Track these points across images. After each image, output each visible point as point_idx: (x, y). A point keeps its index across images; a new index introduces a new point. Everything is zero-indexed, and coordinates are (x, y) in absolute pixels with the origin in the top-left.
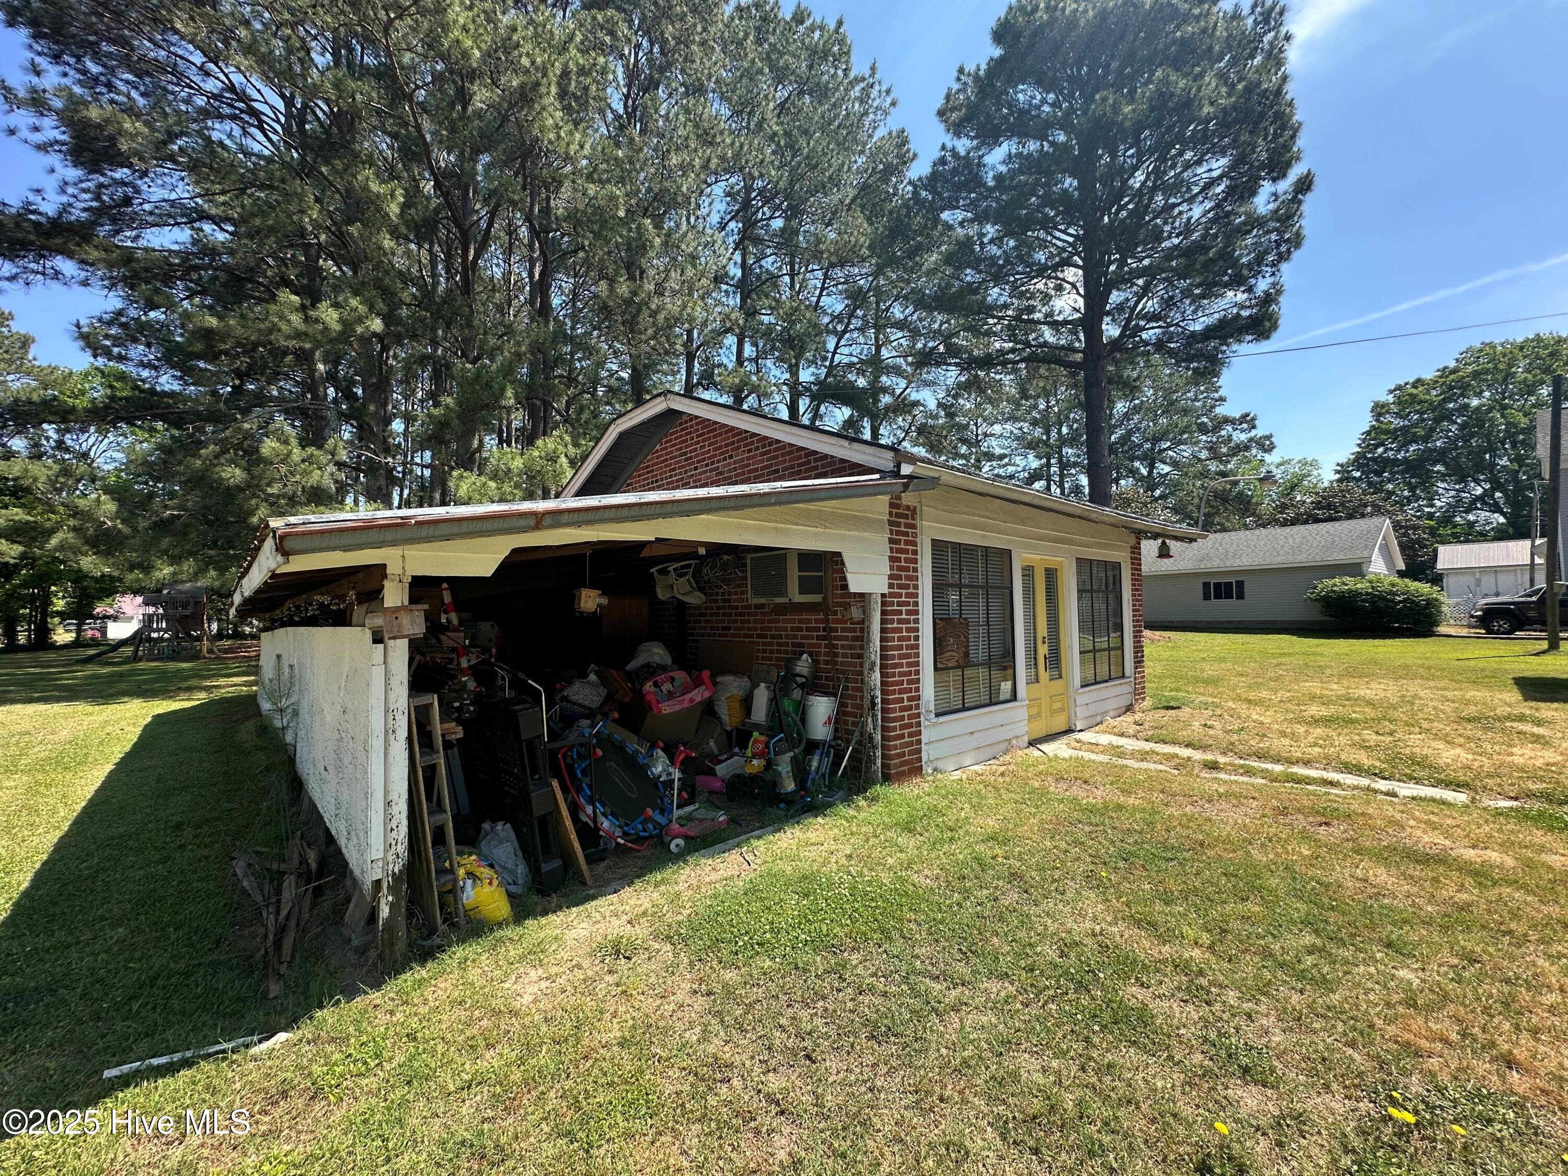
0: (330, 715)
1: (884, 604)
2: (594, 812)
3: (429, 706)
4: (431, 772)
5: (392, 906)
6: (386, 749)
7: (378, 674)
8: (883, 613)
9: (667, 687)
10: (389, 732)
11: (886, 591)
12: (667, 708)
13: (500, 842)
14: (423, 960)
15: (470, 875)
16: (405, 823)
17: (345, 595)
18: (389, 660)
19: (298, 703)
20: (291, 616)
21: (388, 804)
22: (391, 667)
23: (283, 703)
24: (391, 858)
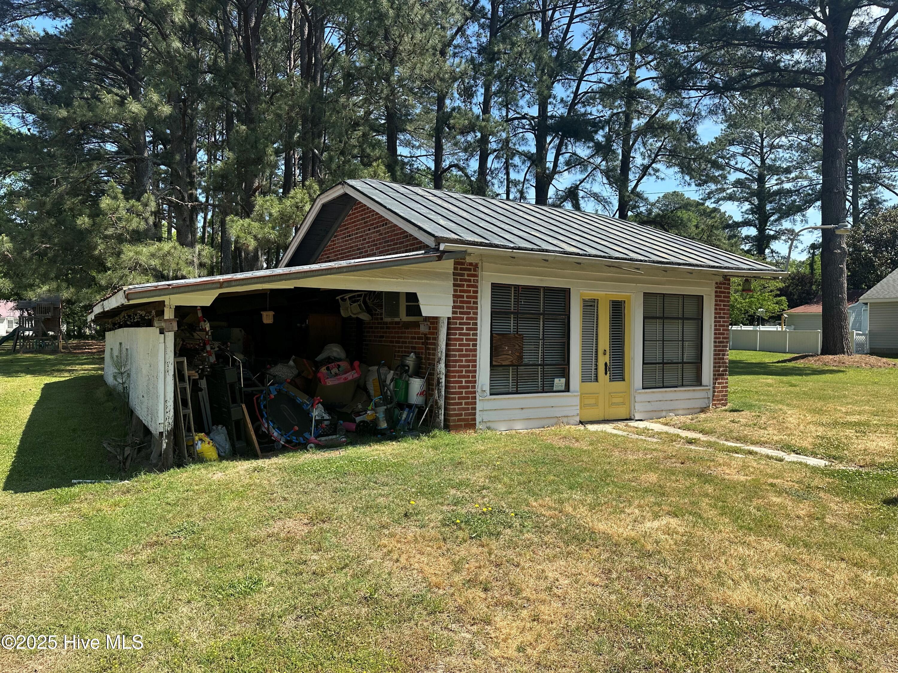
0: (145, 370)
1: (449, 323)
2: (268, 426)
3: (183, 362)
4: (184, 390)
5: (167, 444)
6: (165, 378)
7: (162, 346)
8: (449, 329)
9: (335, 370)
10: (166, 372)
11: (450, 315)
12: (330, 382)
13: (219, 434)
14: (179, 467)
15: (201, 440)
16: (172, 410)
17: (151, 312)
18: (166, 341)
19: (130, 370)
20: (126, 321)
21: (166, 401)
22: (167, 344)
23: (123, 370)
24: (167, 424)
